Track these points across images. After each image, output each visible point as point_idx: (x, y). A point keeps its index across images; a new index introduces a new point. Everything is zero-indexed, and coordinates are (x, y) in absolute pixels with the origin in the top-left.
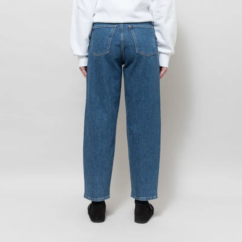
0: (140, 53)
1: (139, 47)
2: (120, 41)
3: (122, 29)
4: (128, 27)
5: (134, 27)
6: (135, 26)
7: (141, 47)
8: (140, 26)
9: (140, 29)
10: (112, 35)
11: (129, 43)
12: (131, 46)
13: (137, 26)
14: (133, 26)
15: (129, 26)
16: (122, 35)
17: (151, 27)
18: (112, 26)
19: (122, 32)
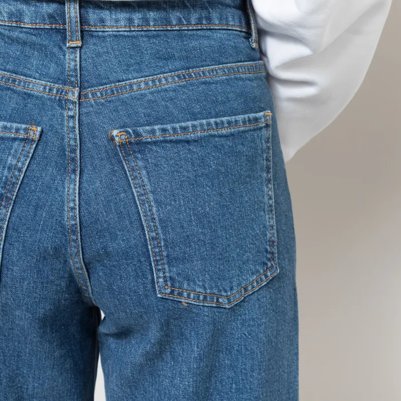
0: (180, 294)
1: (171, 261)
2: (62, 226)
3: (73, 151)
4: (112, 139)
5: (147, 138)
6: (153, 132)
7: (183, 260)
8: (184, 129)
9: (183, 150)
10: (11, 191)
11: (114, 238)
12: (126, 255)
13: (164, 130)
14: (140, 130)
15: (115, 132)
16: (71, 188)
17: (256, 120)
18: (17, 130)
19: (74, 171)
